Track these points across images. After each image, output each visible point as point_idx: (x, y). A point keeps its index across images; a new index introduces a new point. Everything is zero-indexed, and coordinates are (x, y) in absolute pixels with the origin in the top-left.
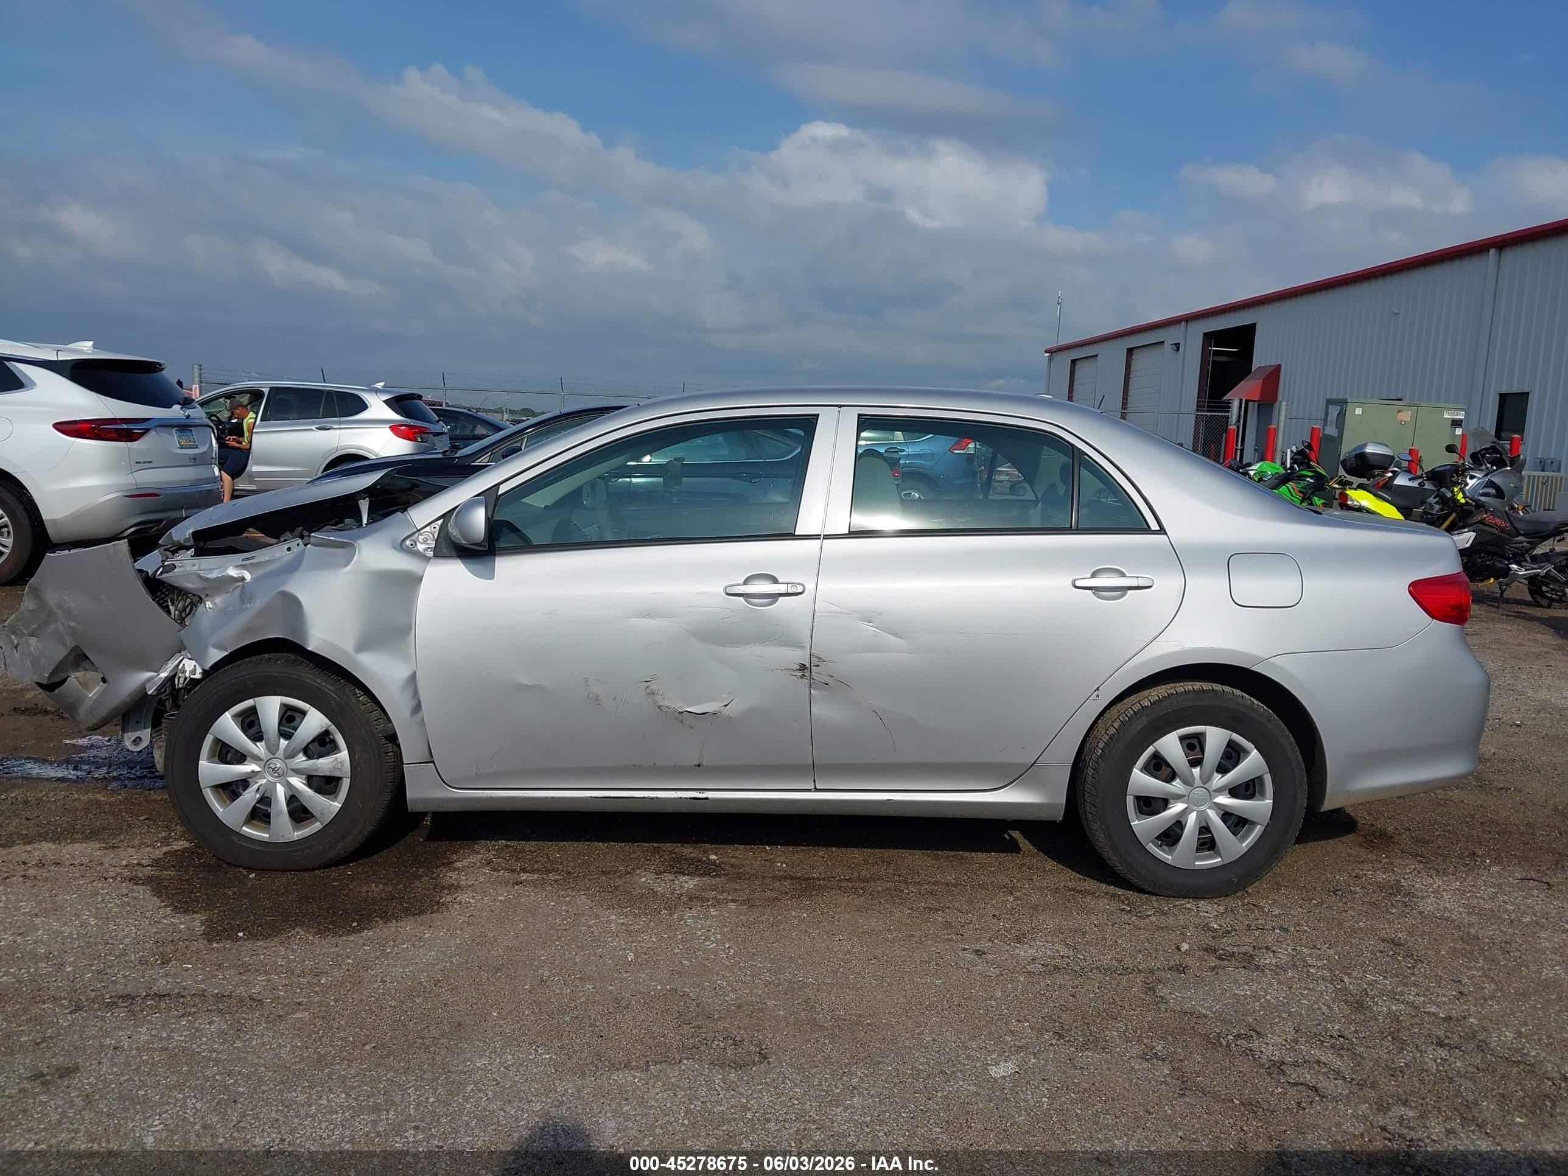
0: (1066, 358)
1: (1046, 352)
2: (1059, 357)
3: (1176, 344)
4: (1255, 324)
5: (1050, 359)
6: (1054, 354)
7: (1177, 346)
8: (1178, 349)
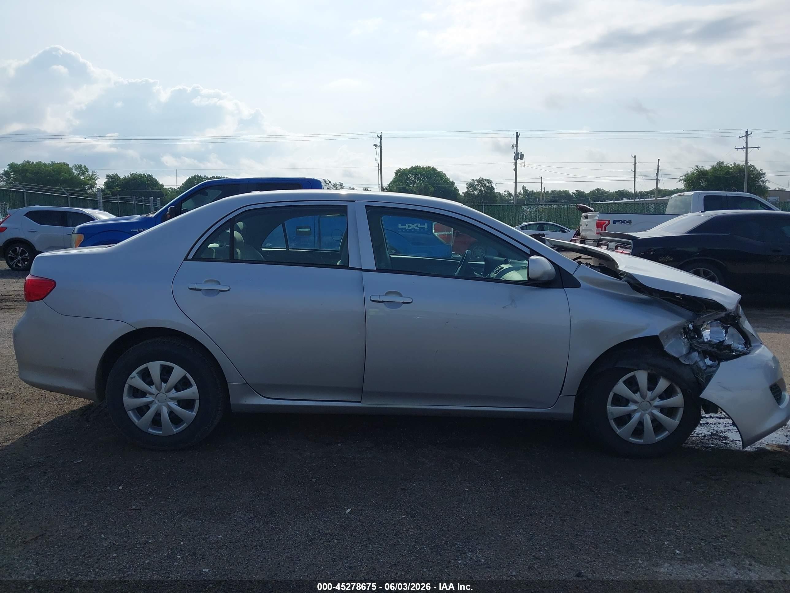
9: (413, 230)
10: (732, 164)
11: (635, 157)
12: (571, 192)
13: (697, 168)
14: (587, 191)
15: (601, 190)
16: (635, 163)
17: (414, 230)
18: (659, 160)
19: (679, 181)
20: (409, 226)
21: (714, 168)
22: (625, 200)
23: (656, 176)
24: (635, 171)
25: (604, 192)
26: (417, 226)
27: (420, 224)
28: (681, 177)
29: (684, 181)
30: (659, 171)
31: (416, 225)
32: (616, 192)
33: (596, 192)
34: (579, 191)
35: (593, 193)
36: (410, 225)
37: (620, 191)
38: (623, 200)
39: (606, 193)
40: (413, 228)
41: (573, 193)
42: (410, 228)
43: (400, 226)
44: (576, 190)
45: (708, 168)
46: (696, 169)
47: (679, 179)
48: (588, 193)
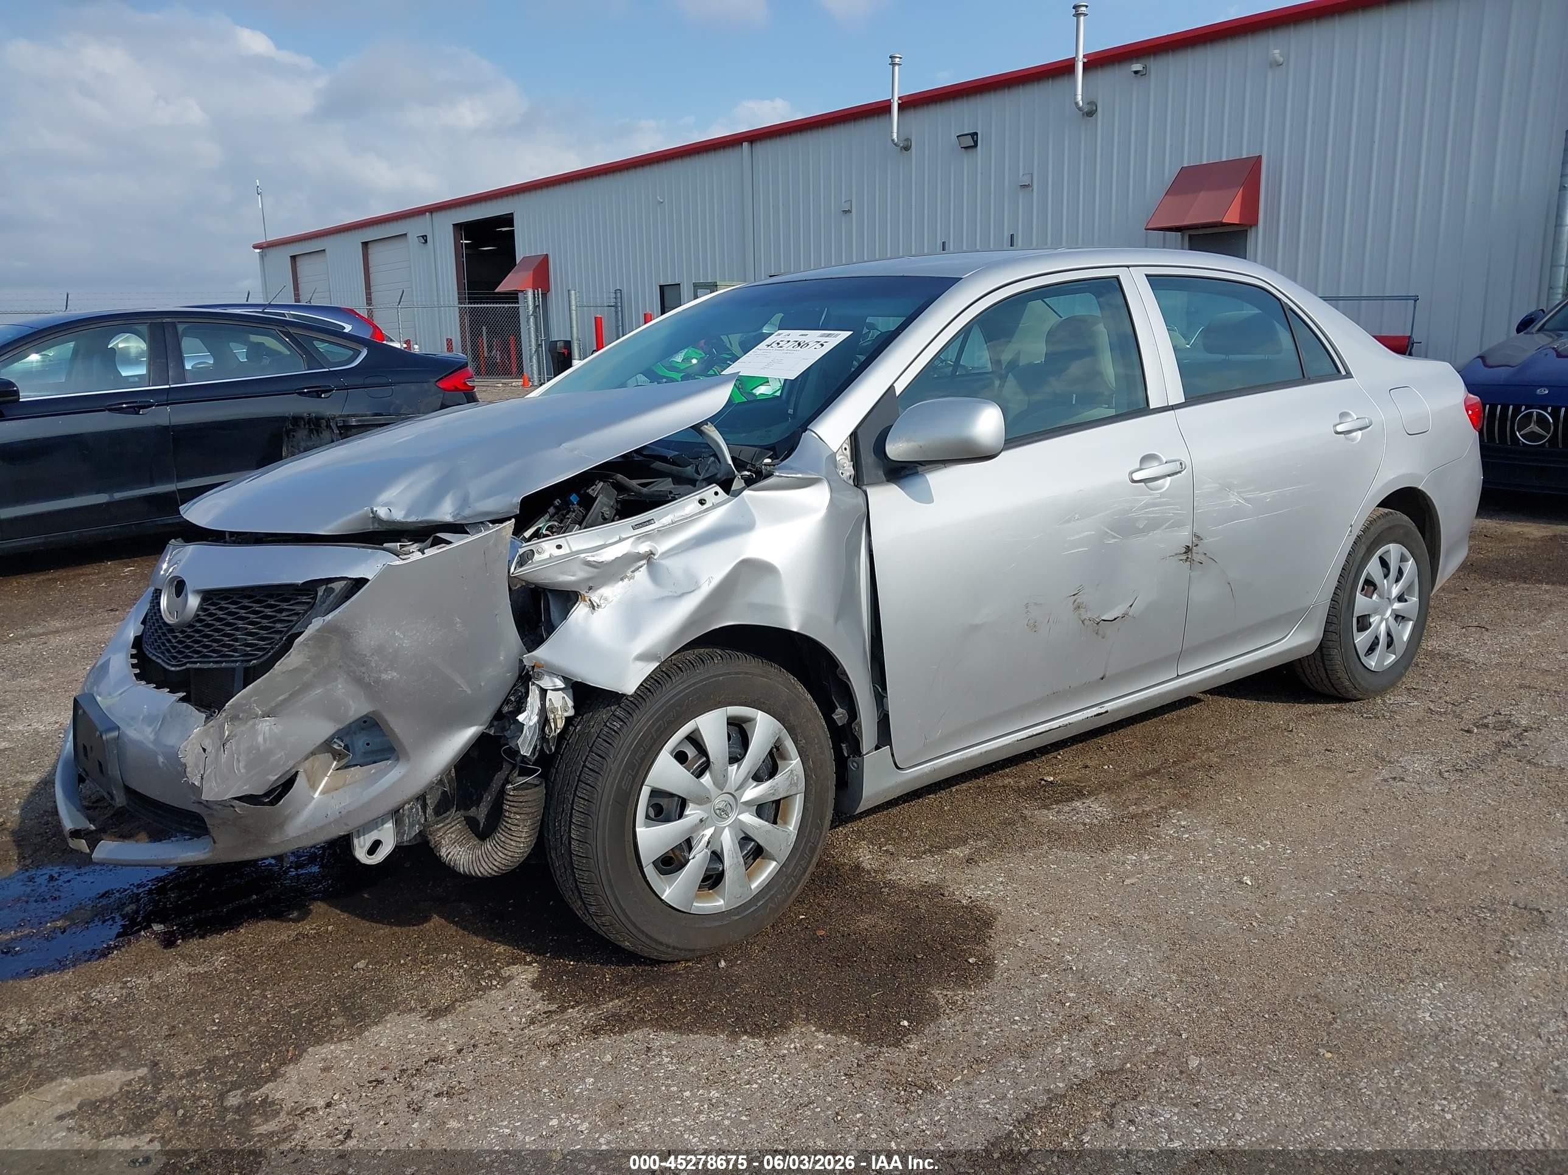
0: (282, 257)
1: (255, 247)
2: (272, 253)
3: (423, 237)
4: (512, 214)
5: (262, 256)
6: (266, 250)
7: (425, 237)
8: (426, 241)
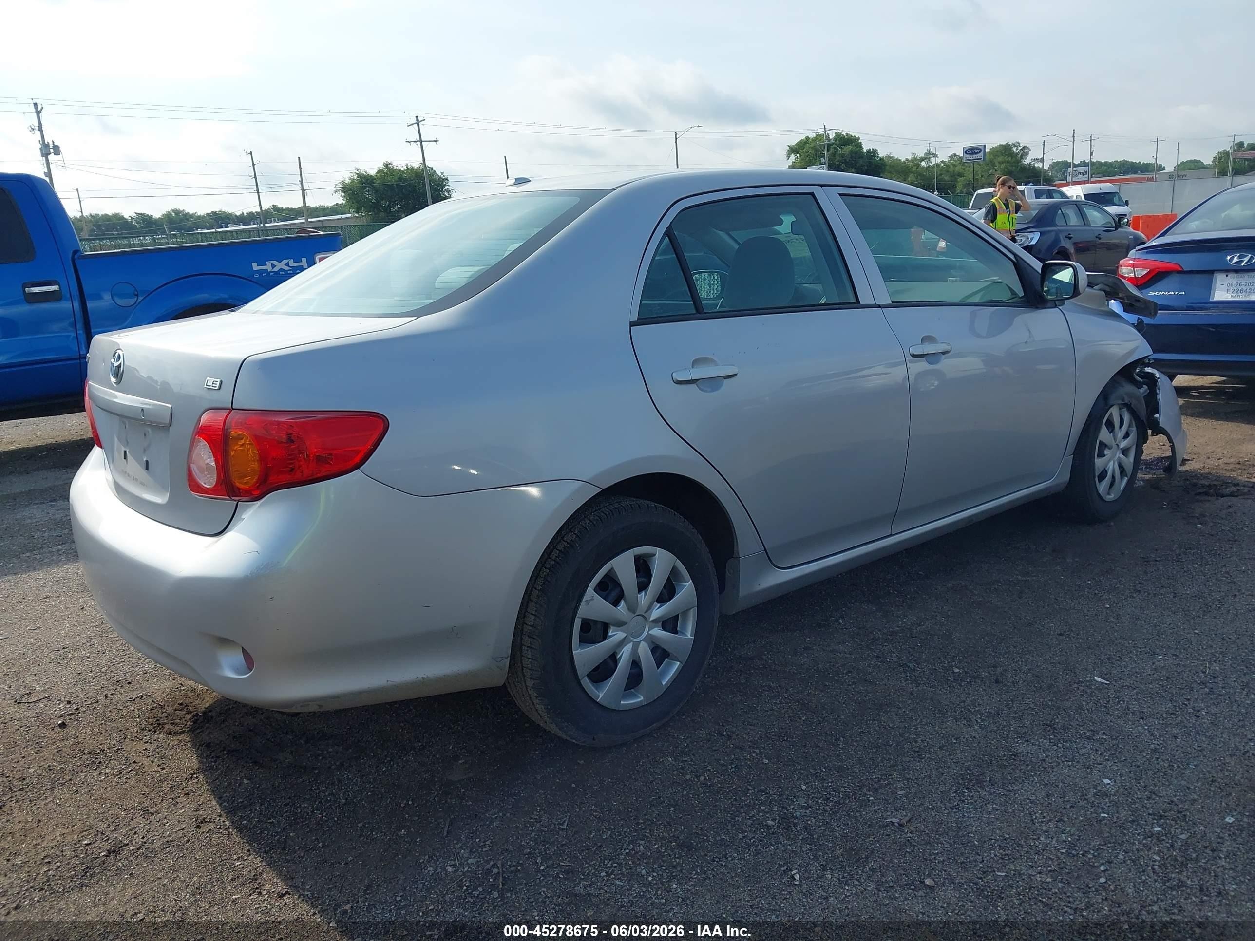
9: (281, 273)
10: (404, 165)
11: (251, 153)
12: (126, 216)
13: (357, 172)
14: (157, 214)
15: (181, 212)
16: (254, 165)
17: (283, 273)
18: (299, 158)
19: (335, 192)
20: (273, 266)
21: (380, 171)
22: (232, 228)
23: (300, 185)
24: (255, 177)
25: (187, 216)
26: (287, 264)
27: (292, 260)
28: (337, 186)
29: (342, 191)
30: (303, 175)
31: (285, 261)
32: (208, 214)
33: (174, 214)
34: (141, 214)
35: (168, 216)
36: (274, 262)
37: (214, 213)
38: (228, 227)
39: (192, 216)
40: (281, 270)
41: (132, 218)
42: (276, 269)
43: (255, 266)
44: (136, 213)
45: (372, 172)
46: (357, 174)
47: (335, 189)
48: (159, 218)
